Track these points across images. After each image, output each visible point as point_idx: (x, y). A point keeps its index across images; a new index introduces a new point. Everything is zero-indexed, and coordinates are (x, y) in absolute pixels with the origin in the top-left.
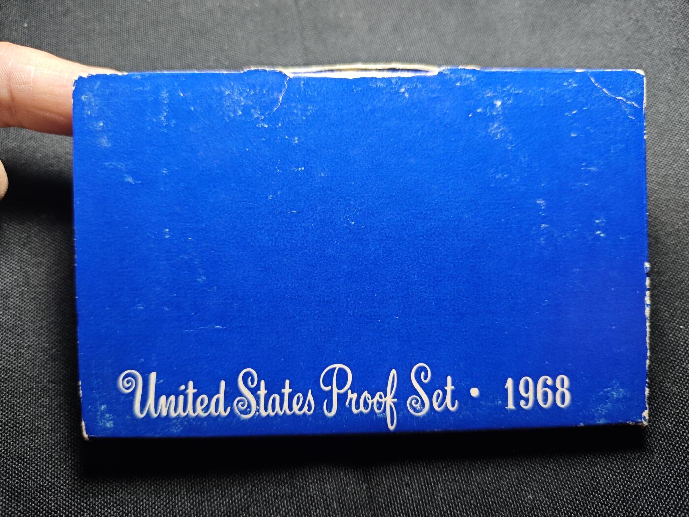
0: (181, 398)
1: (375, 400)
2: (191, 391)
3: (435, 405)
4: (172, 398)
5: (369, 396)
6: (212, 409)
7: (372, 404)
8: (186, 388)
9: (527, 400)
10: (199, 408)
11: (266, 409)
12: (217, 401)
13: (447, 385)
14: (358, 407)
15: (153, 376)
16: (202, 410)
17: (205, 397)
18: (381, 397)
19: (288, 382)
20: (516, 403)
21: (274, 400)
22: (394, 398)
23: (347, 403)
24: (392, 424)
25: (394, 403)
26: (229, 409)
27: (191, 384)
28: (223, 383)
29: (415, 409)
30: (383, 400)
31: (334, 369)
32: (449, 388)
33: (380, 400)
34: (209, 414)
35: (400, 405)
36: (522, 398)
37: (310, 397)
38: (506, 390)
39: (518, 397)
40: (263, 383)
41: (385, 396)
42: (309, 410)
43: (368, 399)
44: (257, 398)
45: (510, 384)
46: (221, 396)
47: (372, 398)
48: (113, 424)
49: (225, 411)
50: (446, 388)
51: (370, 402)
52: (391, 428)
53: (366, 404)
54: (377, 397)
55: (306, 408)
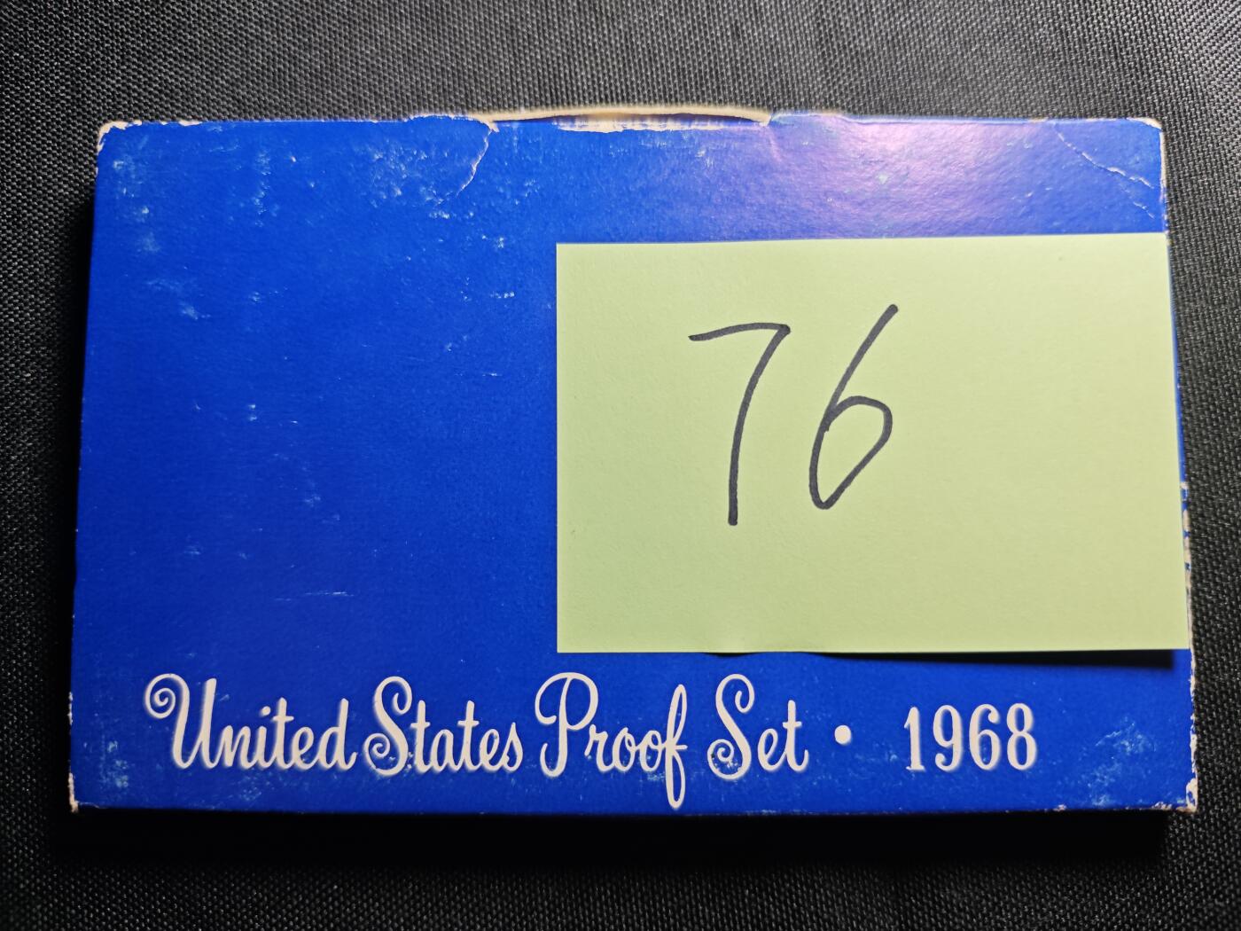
0: (262, 731)
1: (643, 748)
2: (282, 718)
3: (764, 759)
4: (245, 732)
5: (630, 737)
6: (321, 756)
7: (637, 754)
8: (274, 712)
9: (949, 754)
10: (296, 753)
11: (426, 760)
12: (333, 739)
13: (787, 720)
14: (608, 761)
15: (211, 685)
16: (302, 757)
17: (309, 731)
18: (655, 741)
19: (470, 706)
20: (927, 759)
21: (443, 740)
22: (680, 743)
23: (587, 752)
24: (676, 797)
25: (681, 753)
26: (354, 756)
27: (283, 703)
28: (344, 704)
29: (722, 766)
30: (659, 748)
31: (564, 680)
32: (792, 725)
33: (653, 747)
34: (316, 765)
35: (693, 755)
36: (940, 749)
37: (513, 736)
38: (907, 732)
39: (929, 747)
40: (422, 705)
41: (664, 739)
42: (511, 763)
43: (630, 744)
44: (410, 737)
45: (913, 719)
46: (340, 730)
47: (638, 742)
48: (129, 781)
49: (347, 761)
50: (785, 725)
51: (632, 750)
52: (675, 804)
53: (624, 755)
54: (647, 740)
55: (504, 759)
